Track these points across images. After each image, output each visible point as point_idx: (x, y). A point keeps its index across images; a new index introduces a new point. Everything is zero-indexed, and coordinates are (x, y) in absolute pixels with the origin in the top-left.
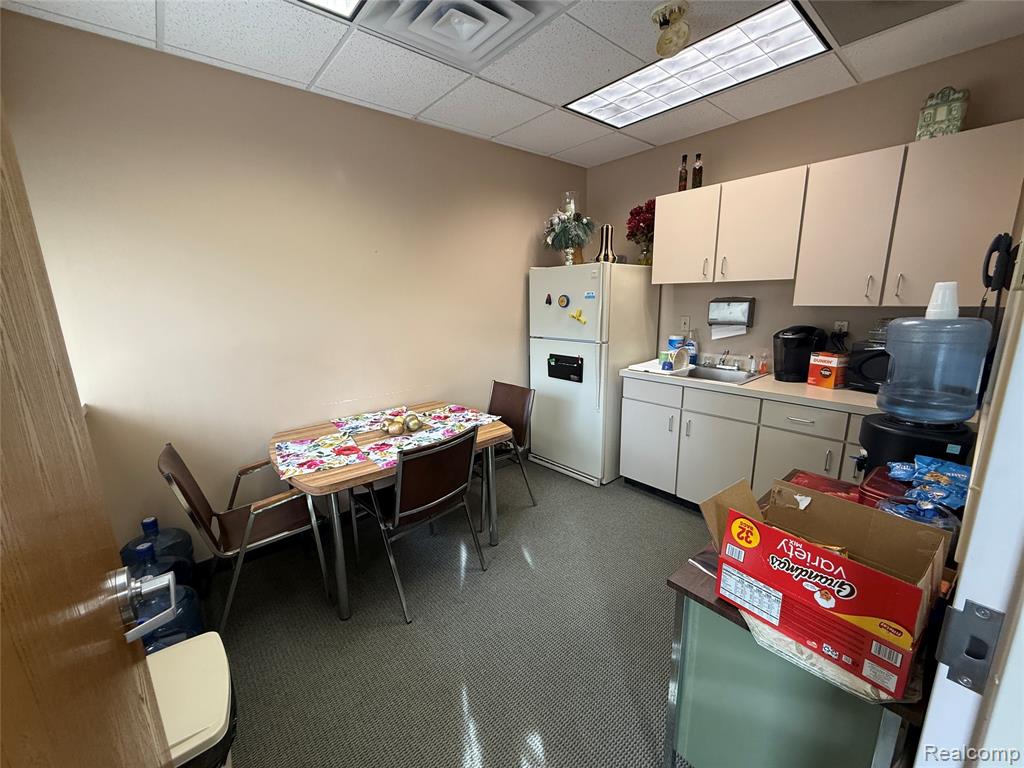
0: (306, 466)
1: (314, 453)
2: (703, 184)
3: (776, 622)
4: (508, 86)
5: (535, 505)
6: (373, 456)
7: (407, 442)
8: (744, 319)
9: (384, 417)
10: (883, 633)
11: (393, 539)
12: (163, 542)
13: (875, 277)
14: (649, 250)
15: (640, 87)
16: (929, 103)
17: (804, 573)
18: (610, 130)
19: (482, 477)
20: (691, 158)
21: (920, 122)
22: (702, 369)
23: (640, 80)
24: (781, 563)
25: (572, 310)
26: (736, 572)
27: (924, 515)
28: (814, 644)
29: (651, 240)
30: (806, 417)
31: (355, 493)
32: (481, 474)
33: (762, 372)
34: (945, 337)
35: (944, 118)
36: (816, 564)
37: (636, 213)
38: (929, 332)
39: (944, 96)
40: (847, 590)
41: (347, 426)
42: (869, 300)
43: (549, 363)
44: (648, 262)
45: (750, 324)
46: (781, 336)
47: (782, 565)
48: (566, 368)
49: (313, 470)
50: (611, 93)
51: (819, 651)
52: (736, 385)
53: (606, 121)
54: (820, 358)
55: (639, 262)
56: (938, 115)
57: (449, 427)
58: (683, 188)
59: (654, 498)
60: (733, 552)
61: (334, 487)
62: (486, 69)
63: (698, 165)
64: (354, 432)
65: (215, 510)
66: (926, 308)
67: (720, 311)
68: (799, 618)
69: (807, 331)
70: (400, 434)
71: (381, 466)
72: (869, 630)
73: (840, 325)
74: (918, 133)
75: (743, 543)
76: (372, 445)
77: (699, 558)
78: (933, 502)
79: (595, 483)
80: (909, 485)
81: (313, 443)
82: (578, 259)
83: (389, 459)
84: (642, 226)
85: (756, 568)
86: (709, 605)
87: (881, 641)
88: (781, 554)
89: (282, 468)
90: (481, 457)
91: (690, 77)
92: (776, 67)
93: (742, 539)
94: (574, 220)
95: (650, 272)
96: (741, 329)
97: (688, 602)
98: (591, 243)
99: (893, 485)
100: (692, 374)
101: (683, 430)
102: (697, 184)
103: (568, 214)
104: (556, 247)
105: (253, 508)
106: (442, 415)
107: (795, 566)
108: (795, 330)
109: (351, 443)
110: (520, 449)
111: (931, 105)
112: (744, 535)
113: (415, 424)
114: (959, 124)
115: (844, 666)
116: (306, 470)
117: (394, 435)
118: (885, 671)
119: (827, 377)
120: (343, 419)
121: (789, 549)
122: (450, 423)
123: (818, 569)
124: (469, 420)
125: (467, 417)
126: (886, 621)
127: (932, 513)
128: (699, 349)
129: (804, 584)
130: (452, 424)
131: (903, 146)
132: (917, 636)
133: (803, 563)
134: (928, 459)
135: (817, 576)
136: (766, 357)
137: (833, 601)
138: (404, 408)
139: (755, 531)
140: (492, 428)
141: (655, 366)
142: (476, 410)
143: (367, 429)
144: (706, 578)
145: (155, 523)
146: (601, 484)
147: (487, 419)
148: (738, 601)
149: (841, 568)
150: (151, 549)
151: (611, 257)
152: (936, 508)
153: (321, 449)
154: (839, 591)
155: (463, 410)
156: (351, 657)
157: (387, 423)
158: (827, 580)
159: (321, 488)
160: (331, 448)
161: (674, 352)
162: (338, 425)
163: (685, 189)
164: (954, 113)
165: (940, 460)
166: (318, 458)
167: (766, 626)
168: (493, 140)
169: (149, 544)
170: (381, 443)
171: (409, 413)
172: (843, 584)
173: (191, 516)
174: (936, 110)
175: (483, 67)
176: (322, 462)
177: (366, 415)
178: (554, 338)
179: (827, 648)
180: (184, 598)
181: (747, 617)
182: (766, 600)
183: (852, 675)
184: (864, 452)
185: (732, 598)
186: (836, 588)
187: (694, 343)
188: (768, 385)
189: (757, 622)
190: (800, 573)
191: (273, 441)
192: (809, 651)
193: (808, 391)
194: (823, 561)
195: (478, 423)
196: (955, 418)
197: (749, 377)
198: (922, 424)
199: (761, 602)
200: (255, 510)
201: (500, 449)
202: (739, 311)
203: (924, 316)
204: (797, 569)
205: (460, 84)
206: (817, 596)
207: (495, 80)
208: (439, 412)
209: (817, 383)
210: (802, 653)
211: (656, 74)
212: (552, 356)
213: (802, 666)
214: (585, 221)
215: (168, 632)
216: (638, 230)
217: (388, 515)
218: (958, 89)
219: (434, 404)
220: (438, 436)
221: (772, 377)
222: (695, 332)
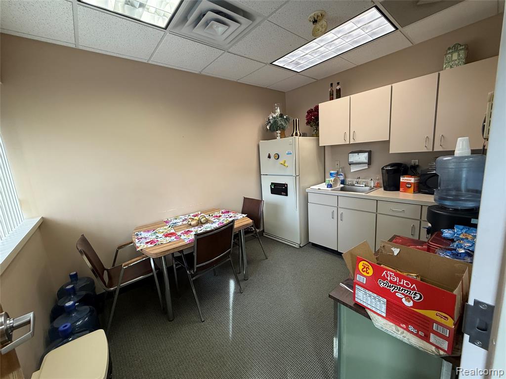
0: (149, 243)
1: (154, 237)
2: (341, 96)
3: (384, 315)
4: (243, 55)
5: (267, 259)
6: (183, 237)
7: (200, 229)
8: (366, 161)
9: (190, 217)
10: (438, 319)
11: (194, 278)
12: (81, 284)
13: (429, 137)
14: (317, 130)
15: (307, 52)
16: (448, 52)
17: (396, 288)
18: (295, 74)
19: (239, 245)
20: (335, 84)
21: (445, 61)
22: (347, 186)
23: (307, 49)
24: (384, 283)
25: (281, 161)
26: (362, 289)
27: (460, 256)
28: (404, 326)
29: (318, 125)
30: (399, 208)
31: (175, 256)
32: (238, 244)
33: (377, 187)
34: (465, 165)
35: (456, 58)
36: (402, 283)
37: (309, 112)
38: (457, 163)
39: (455, 48)
40: (418, 297)
41: (171, 223)
42: (427, 148)
43: (271, 187)
44: (317, 135)
45: (369, 163)
46: (385, 168)
47: (385, 285)
48: (279, 189)
49: (153, 245)
50: (293, 56)
51: (407, 329)
52: (364, 194)
53: (292, 69)
54: (406, 178)
55: (312, 136)
56: (453, 57)
57: (221, 221)
58: (332, 99)
59: (327, 253)
60: (360, 278)
61: (163, 253)
62: (231, 49)
63: (338, 87)
64: (174, 226)
65: (105, 267)
66: (454, 151)
67: (354, 158)
68: (396, 312)
69: (398, 165)
70: (197, 225)
71: (186, 241)
72: (430, 317)
73: (415, 162)
74: (444, 66)
75: (365, 274)
76: (183, 231)
77: (345, 282)
78: (464, 249)
79: (297, 246)
80: (452, 241)
81: (154, 232)
82: (283, 136)
83: (191, 238)
84: (313, 118)
85: (372, 287)
86: (350, 307)
87: (438, 323)
88: (384, 279)
89: (138, 245)
90: (237, 236)
91: (331, 46)
92: (372, 39)
93: (364, 271)
94: (280, 117)
95: (318, 140)
96: (365, 166)
97: (340, 306)
98: (289, 128)
99: (445, 241)
100: (342, 189)
101: (339, 218)
102: (339, 96)
103: (277, 114)
104: (272, 131)
105: (123, 265)
106: (218, 215)
107: (391, 285)
108: (392, 165)
109: (173, 231)
110: (258, 231)
111: (449, 53)
112: (365, 269)
113: (204, 220)
114: (464, 61)
115: (420, 337)
116: (149, 245)
117: (194, 226)
118: (442, 339)
119: (410, 187)
120: (169, 219)
121: (387, 276)
122: (222, 219)
123: (402, 286)
124: (232, 217)
125: (230, 216)
126: (440, 313)
127: (464, 255)
128: (345, 177)
129: (397, 294)
130: (223, 219)
131: (437, 73)
132: (456, 320)
133: (395, 283)
134: (461, 227)
135: (402, 290)
136: (378, 179)
137: (412, 302)
138: (200, 212)
139: (370, 267)
140: (242, 220)
141: (323, 186)
142: (235, 212)
143: (181, 224)
144: (348, 293)
145: (76, 275)
146: (300, 247)
147: (240, 216)
148: (365, 304)
149: (414, 285)
150: (73, 288)
151: (299, 134)
152: (466, 252)
153: (157, 235)
154: (414, 297)
155: (228, 212)
156: (173, 340)
157: (190, 220)
158: (408, 291)
159: (156, 254)
160: (162, 234)
161: (332, 179)
162: (166, 222)
163: (333, 99)
164: (461, 55)
165: (468, 227)
166: (156, 239)
167: (380, 317)
168: (239, 81)
169: (73, 285)
170: (187, 230)
171: (202, 214)
172: (416, 293)
173: (93, 271)
174: (452, 55)
175: (230, 48)
176: (158, 241)
177: (181, 217)
178: (273, 174)
179: (411, 328)
180: (89, 312)
181: (369, 313)
182: (378, 303)
183: (425, 342)
184: (430, 225)
185: (361, 303)
186: (413, 296)
187: (343, 174)
188: (380, 193)
189: (375, 315)
190: (394, 289)
191: (134, 231)
192: (402, 330)
193: (401, 195)
194: (405, 282)
195: (236, 218)
196: (474, 206)
197: (371, 189)
198: (458, 209)
199: (376, 304)
200: (125, 266)
201: (247, 231)
202: (363, 157)
203: (454, 155)
204: (393, 286)
205: (220, 56)
206: (404, 300)
207: (237, 53)
208: (216, 214)
209: (405, 191)
210: (398, 331)
211: (314, 45)
212: (272, 184)
213: (399, 338)
214: (285, 117)
215: (80, 331)
216: (311, 120)
217: (191, 266)
218: (462, 44)
219: (214, 210)
220: (216, 225)
221: (382, 189)
222: (343, 168)
